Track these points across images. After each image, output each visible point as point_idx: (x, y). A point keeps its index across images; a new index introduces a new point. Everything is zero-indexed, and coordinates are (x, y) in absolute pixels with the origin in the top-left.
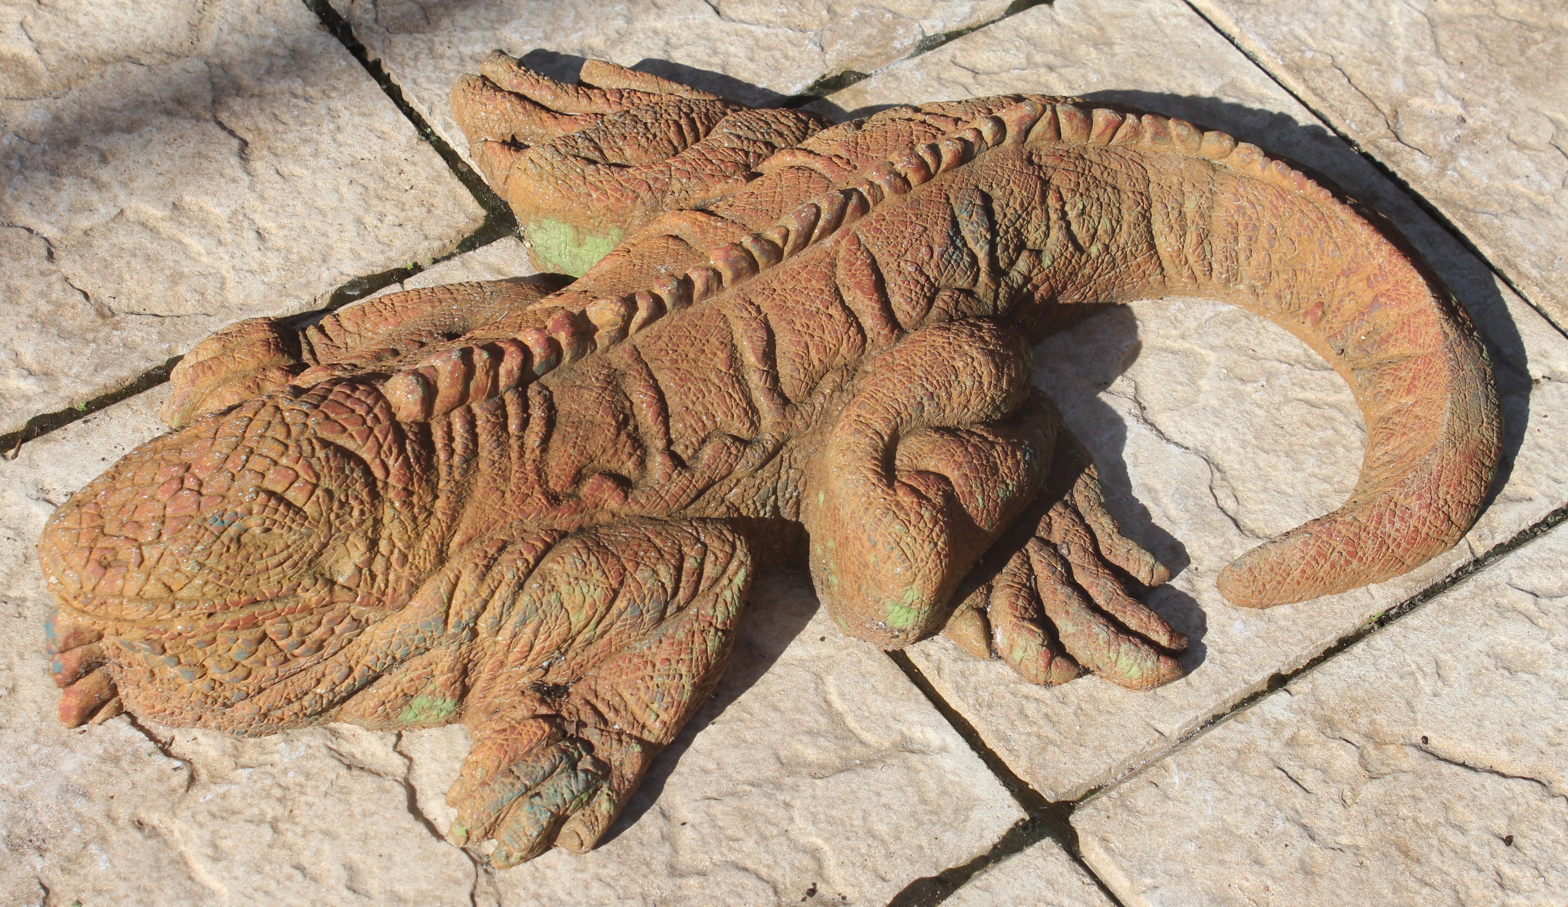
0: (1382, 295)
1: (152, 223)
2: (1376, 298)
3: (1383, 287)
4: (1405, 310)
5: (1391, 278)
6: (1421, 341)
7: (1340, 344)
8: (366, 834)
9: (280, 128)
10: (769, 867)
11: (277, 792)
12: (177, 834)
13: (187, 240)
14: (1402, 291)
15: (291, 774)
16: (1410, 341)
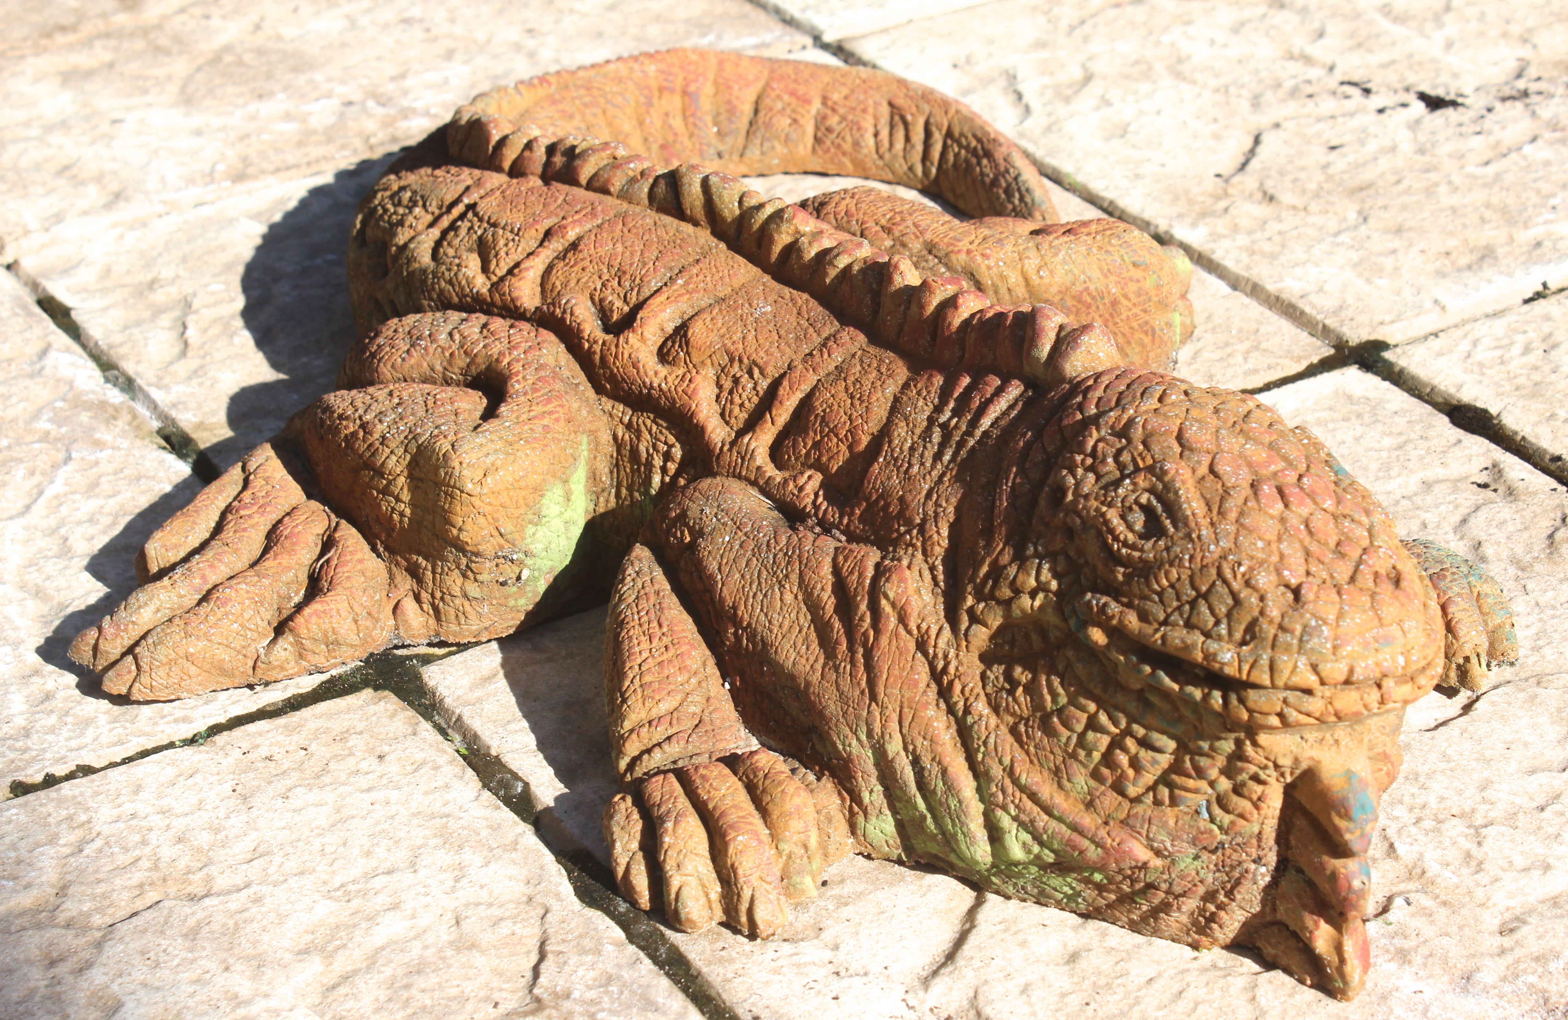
0: (687, 85)
1: (331, 979)
2: (685, 93)
3: (679, 82)
4: (711, 76)
5: (675, 70)
6: (751, 77)
7: (712, 151)
8: (1478, 759)
9: (145, 864)
10: (1456, 507)
11: (1428, 824)
12: (1511, 903)
13: (379, 941)
14: (692, 68)
15: (1396, 813)
16: (747, 86)
